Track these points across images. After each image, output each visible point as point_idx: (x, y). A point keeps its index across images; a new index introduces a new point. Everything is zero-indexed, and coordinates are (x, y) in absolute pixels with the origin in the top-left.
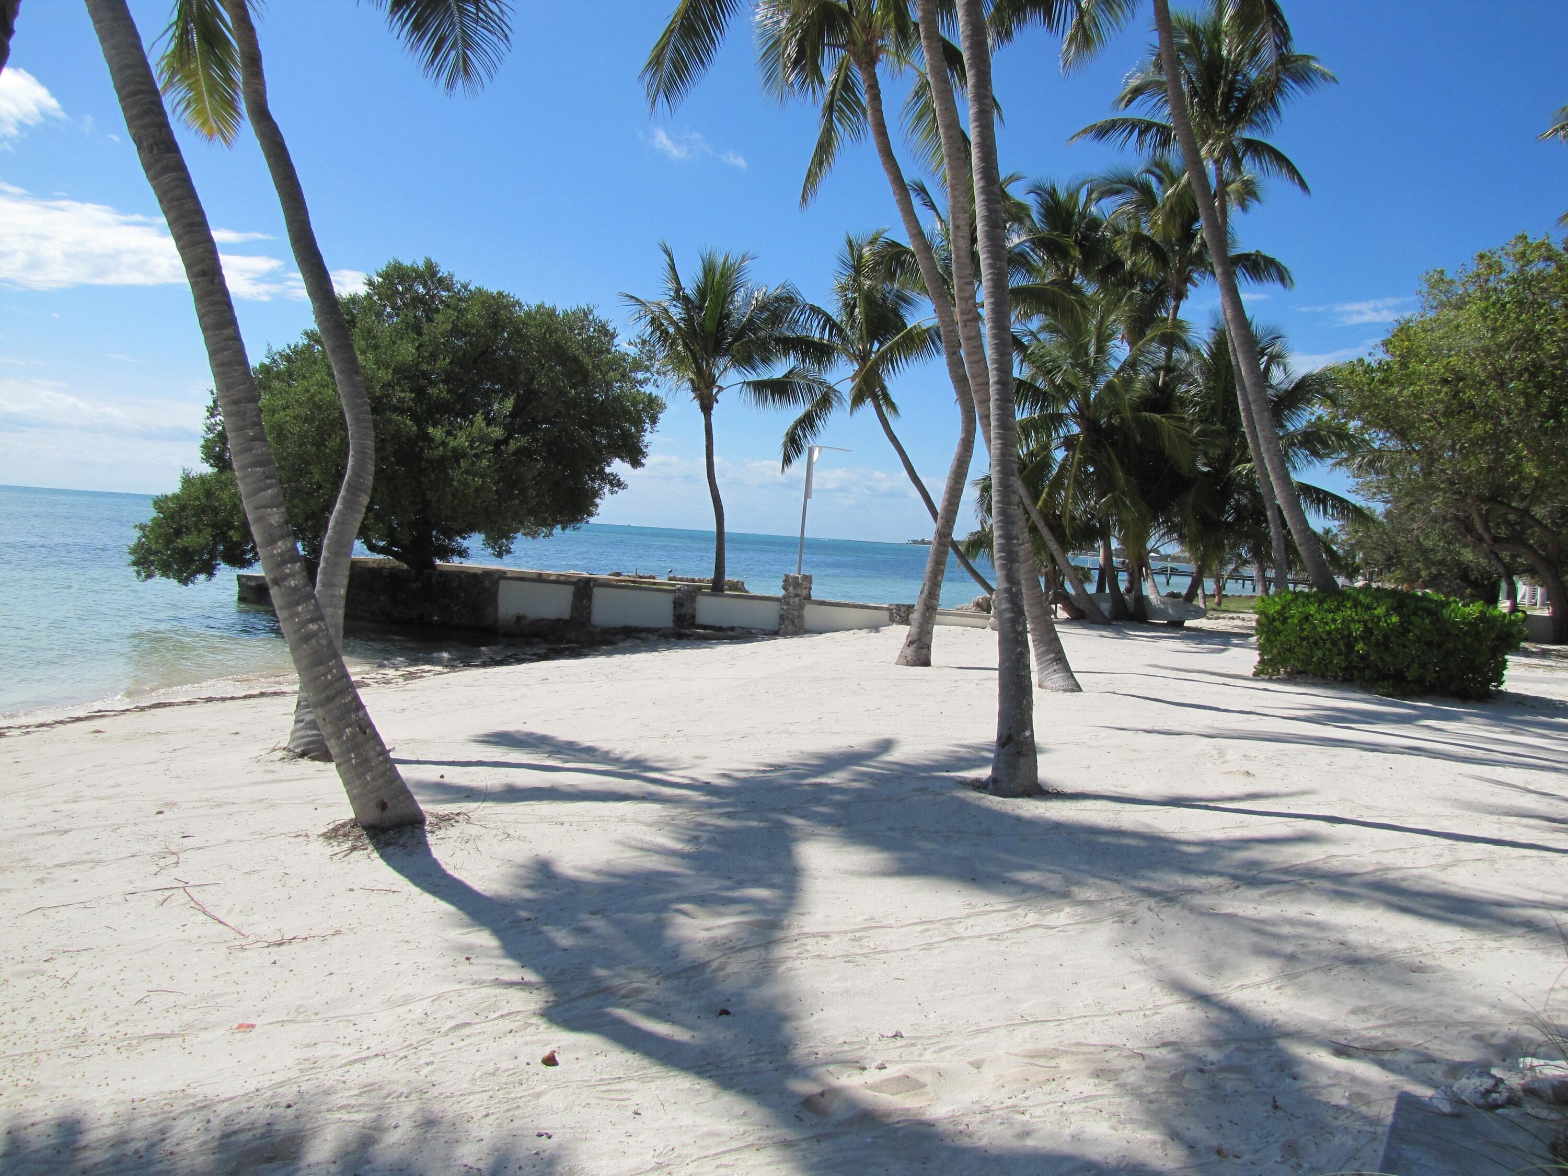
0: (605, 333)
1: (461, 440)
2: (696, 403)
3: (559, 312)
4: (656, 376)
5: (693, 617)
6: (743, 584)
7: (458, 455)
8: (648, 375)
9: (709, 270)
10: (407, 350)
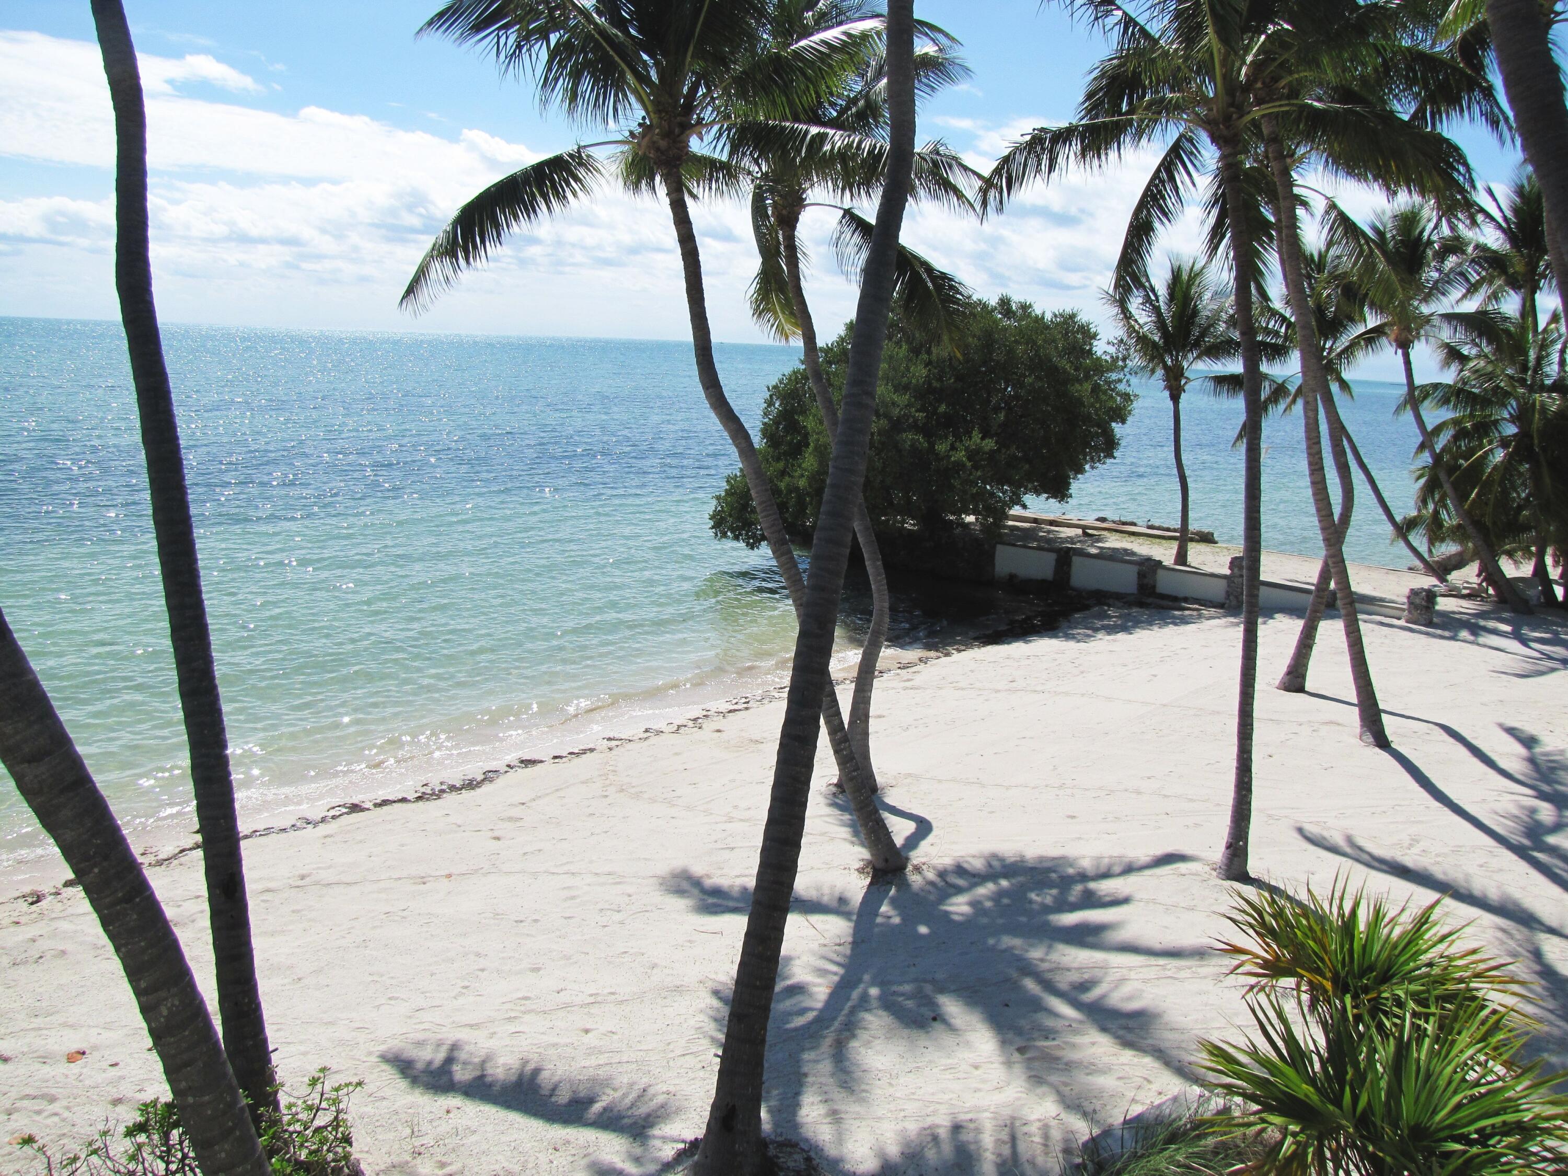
0: (1088, 335)
1: (960, 455)
2: (1167, 394)
3: (1048, 317)
4: (1128, 376)
5: (1154, 587)
6: (1212, 534)
7: (959, 465)
8: (1121, 376)
9: (1176, 275)
10: (919, 372)
